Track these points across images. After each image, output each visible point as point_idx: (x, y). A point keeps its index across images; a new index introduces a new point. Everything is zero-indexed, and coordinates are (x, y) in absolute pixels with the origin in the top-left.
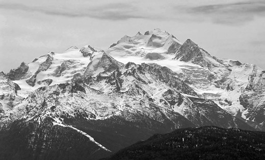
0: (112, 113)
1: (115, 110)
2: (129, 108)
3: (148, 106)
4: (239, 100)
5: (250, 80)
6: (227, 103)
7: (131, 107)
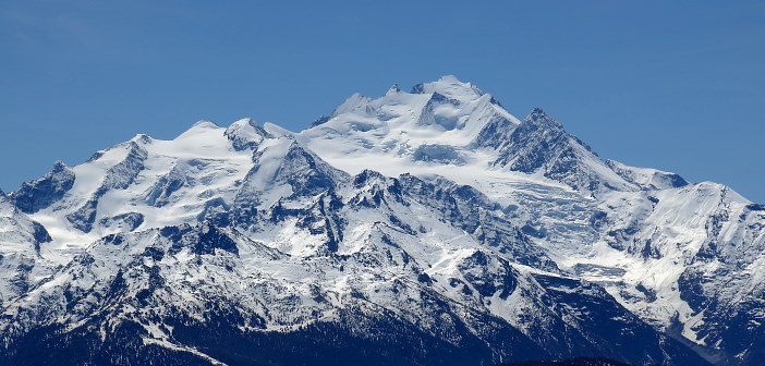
0: (314, 313)
1: (322, 306)
2: (360, 301)
3: (416, 296)
4: (676, 285)
5: (710, 229)
6: (641, 294)
7: (367, 299)
